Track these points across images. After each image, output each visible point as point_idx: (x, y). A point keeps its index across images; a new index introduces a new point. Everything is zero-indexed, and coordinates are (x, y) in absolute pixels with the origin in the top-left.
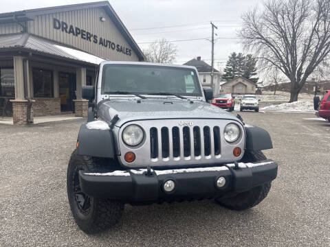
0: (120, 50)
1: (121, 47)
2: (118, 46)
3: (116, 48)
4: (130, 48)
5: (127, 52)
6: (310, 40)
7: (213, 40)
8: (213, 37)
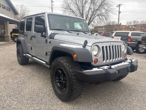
0: (4, 8)
1: (5, 6)
2: (3, 5)
3: (2, 7)
4: (9, 7)
5: (8, 10)
6: (88, 12)
7: (52, 8)
8: (52, 6)
